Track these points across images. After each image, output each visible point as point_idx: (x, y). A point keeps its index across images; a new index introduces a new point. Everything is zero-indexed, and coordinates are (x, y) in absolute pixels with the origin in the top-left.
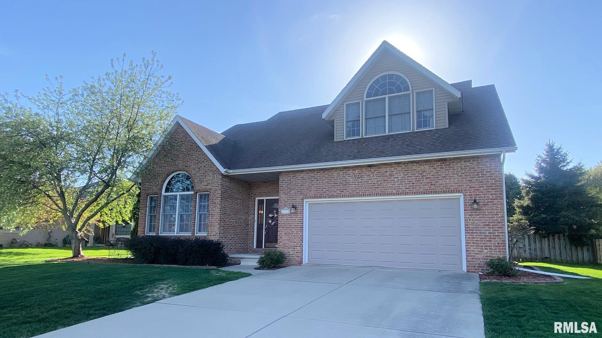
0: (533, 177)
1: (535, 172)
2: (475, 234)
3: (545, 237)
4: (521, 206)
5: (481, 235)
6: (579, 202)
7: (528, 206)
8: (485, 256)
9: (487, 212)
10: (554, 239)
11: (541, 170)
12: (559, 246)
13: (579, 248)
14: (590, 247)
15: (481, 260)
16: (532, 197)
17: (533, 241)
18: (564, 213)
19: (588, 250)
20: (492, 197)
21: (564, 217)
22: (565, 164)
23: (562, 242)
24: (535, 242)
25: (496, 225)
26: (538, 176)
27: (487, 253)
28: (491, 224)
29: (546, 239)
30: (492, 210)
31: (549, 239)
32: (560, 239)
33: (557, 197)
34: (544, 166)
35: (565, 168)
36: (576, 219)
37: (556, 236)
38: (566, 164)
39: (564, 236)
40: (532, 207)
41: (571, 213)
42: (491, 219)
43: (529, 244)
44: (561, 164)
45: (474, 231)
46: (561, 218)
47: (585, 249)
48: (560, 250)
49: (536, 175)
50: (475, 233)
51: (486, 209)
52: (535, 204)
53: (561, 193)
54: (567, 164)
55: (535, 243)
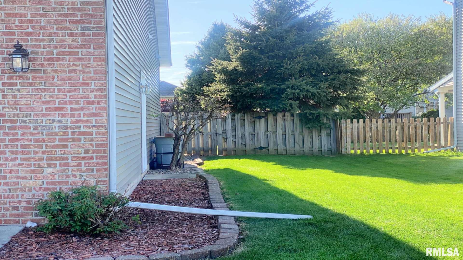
0: (247, 26)
1: (252, 18)
2: (20, 132)
3: (260, 118)
4: (223, 70)
5: (38, 133)
6: (318, 65)
7: (235, 69)
8: (47, 183)
9: (56, 77)
10: (275, 121)
11: (263, 14)
12: (284, 130)
13: (315, 134)
14: (332, 131)
15: (34, 192)
16: (241, 56)
17: (240, 124)
18: (293, 82)
19: (329, 135)
20: (72, 41)
21: (292, 87)
22: (302, 8)
23: (289, 124)
24: (243, 125)
25: (82, 109)
26: (256, 25)
27: (52, 175)
28: (69, 107)
29: (263, 120)
30: (70, 72)
31: (267, 121)
32: (285, 120)
33: (284, 57)
34: (268, 9)
35: (302, 15)
36: (312, 91)
37: (280, 115)
38: (304, 8)
39: (292, 115)
40: (242, 72)
41: (305, 81)
42: (68, 94)
43: (234, 128)
44: (296, 7)
45: (18, 124)
46: (288, 89)
47: (324, 133)
48: (284, 136)
49: (254, 21)
50: (20, 128)
51: (56, 71)
52: (247, 67)
53: (292, 51)
54: (306, 8)
55: (243, 127)
